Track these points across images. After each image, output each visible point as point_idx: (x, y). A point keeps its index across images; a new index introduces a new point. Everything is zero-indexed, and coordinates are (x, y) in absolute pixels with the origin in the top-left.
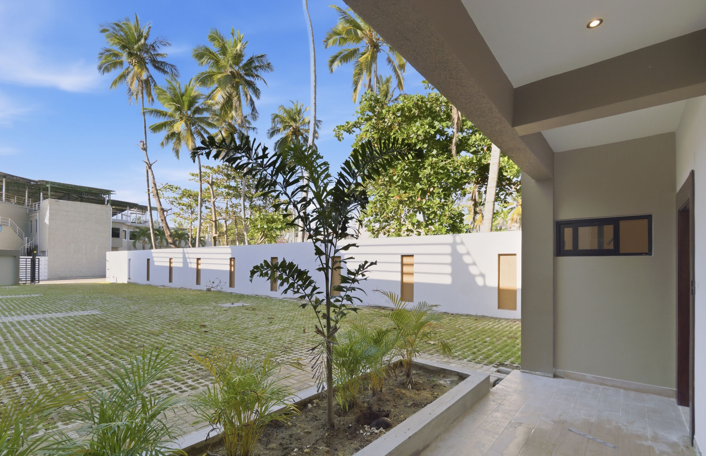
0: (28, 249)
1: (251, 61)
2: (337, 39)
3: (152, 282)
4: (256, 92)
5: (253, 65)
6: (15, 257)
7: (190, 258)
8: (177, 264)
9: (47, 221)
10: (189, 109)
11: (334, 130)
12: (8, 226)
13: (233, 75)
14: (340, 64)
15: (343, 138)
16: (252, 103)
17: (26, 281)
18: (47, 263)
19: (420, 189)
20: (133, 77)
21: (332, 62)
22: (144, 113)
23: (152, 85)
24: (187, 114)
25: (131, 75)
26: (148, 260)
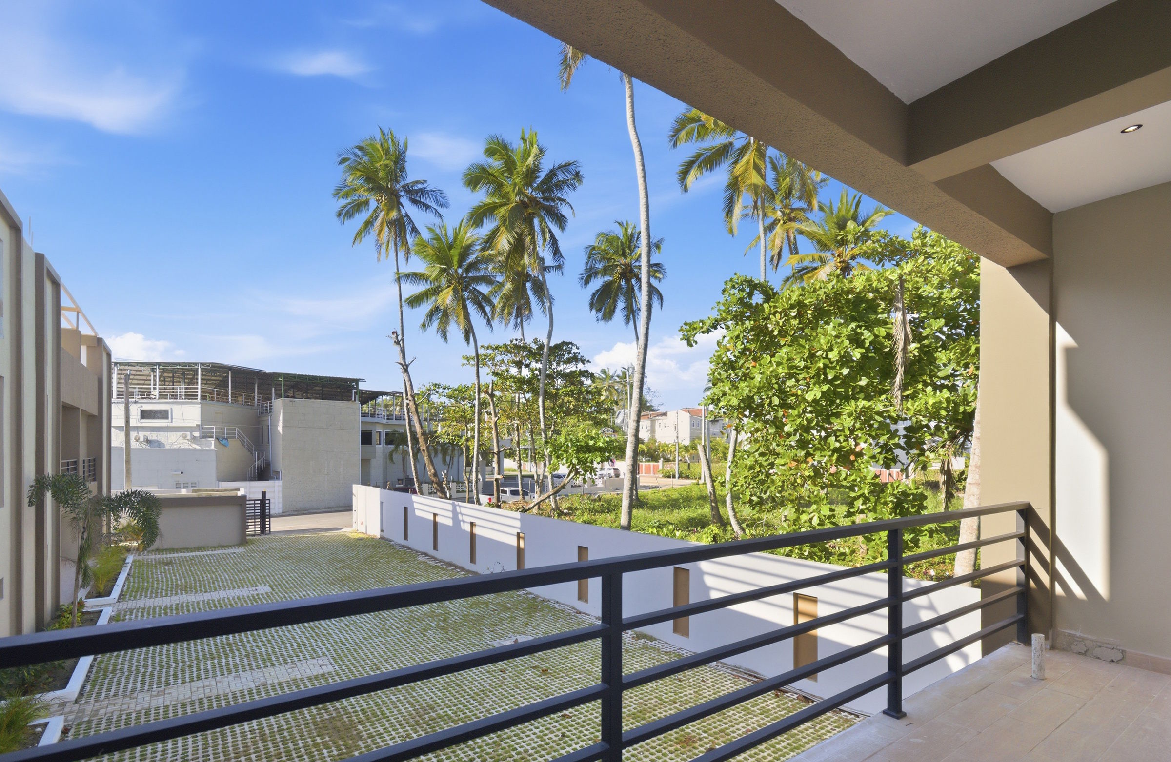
0: (258, 467)
1: (552, 174)
2: (693, 130)
3: (410, 543)
4: (561, 220)
5: (555, 181)
6: (241, 505)
7: (462, 515)
8: (445, 520)
9: (280, 429)
10: (460, 266)
11: (681, 330)
12: (234, 438)
13: (523, 205)
14: (698, 175)
15: (696, 343)
16: (554, 242)
17: (255, 528)
18: (280, 489)
19: (835, 450)
20: (382, 223)
21: (684, 174)
22: (398, 280)
23: (409, 229)
24: (458, 273)
25: (379, 220)
26: (406, 509)
